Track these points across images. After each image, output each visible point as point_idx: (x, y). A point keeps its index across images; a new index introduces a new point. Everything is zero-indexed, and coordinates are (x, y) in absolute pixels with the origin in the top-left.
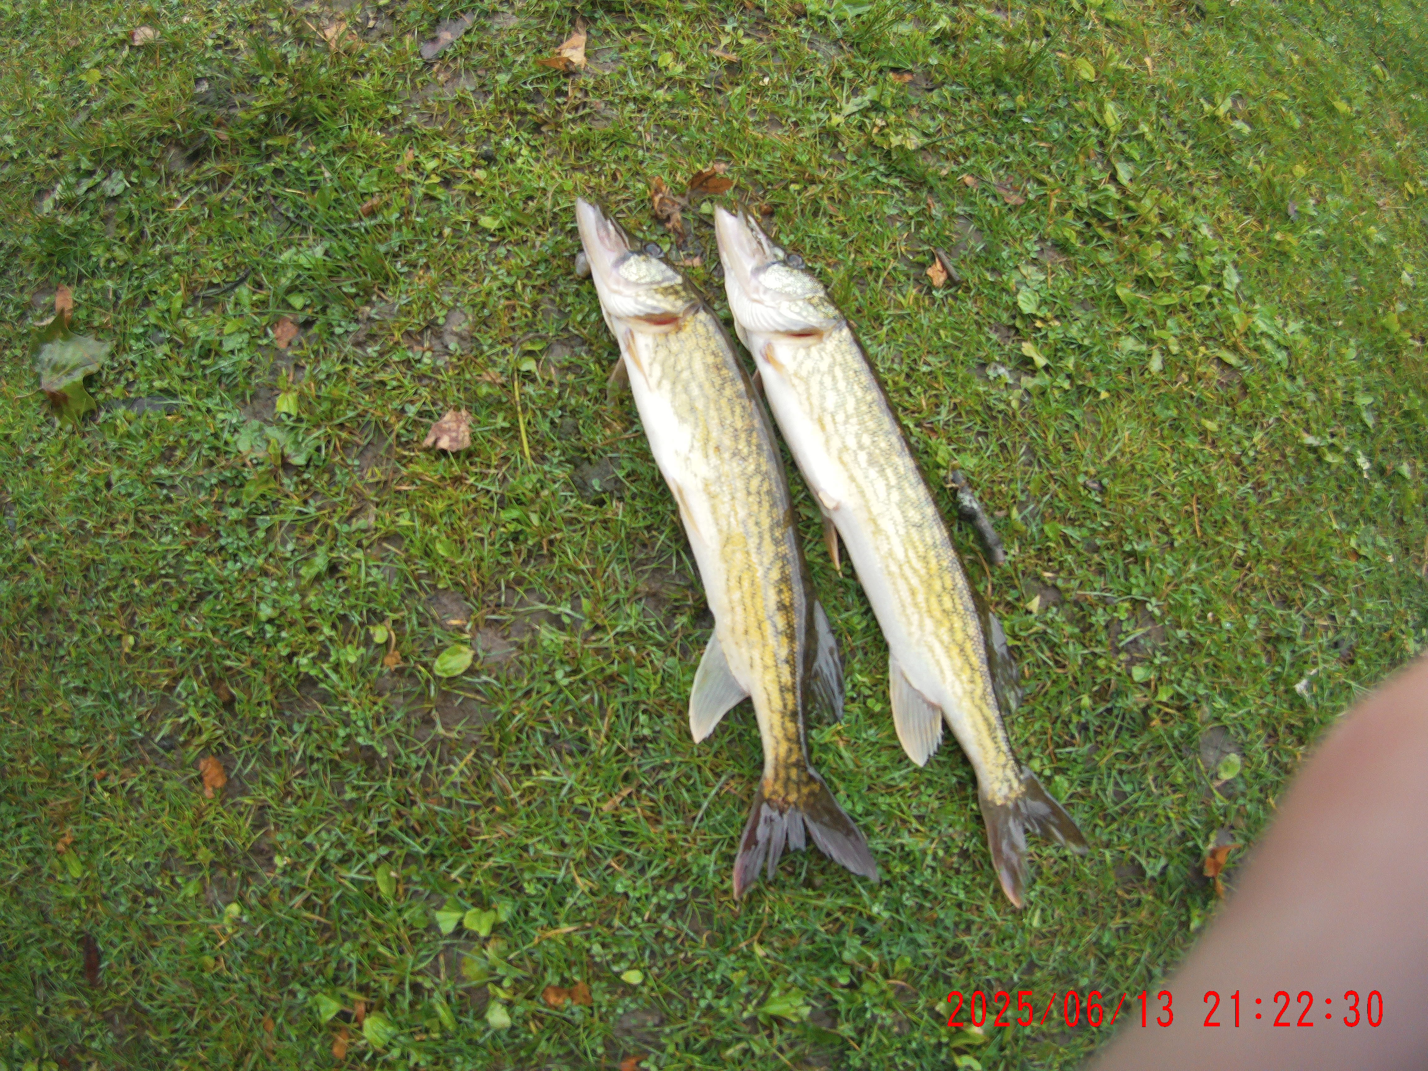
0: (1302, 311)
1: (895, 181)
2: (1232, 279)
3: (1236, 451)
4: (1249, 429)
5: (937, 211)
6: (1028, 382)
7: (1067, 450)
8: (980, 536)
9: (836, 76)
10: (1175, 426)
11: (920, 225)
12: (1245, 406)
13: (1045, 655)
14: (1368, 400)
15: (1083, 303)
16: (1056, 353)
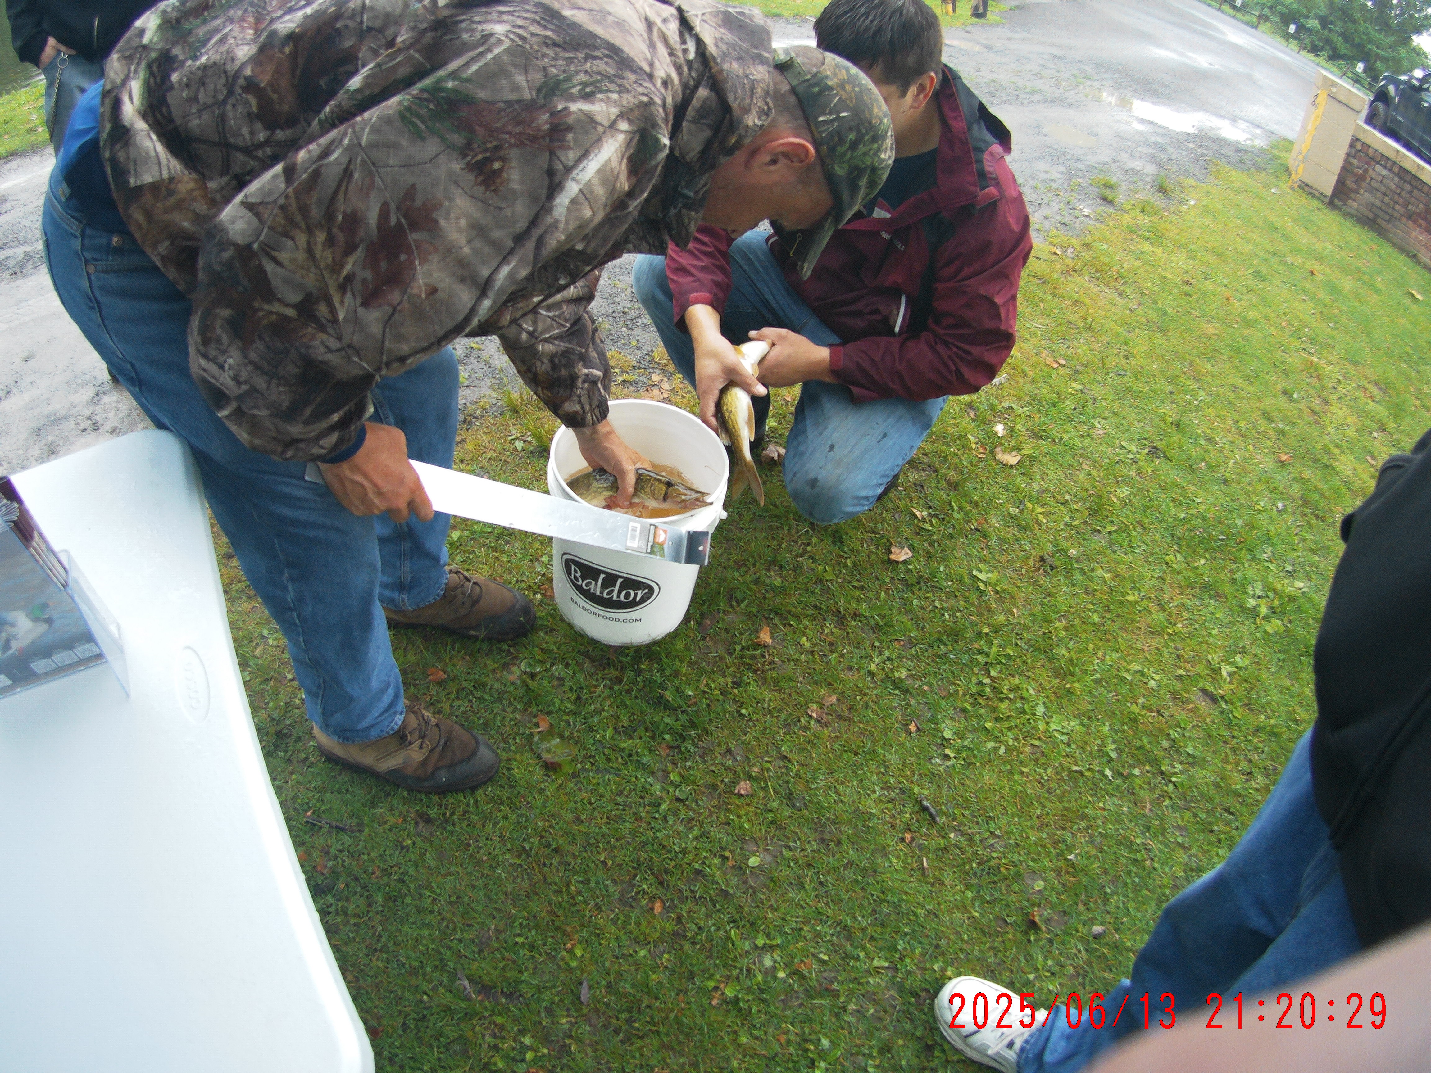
0: (1078, 716)
1: (897, 692)
2: (1040, 710)
3: (1038, 777)
4: (1045, 769)
5: (913, 702)
6: (948, 763)
7: (963, 785)
8: (931, 815)
9: (873, 646)
10: (1011, 772)
11: (906, 709)
12: (1043, 760)
13: (958, 852)
14: (1114, 746)
15: (971, 732)
16: (958, 752)
